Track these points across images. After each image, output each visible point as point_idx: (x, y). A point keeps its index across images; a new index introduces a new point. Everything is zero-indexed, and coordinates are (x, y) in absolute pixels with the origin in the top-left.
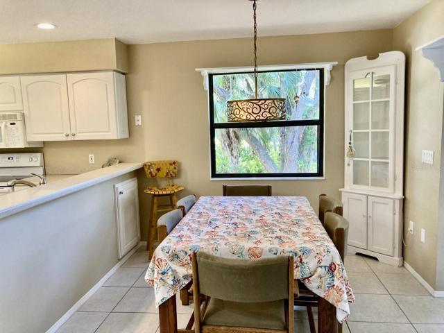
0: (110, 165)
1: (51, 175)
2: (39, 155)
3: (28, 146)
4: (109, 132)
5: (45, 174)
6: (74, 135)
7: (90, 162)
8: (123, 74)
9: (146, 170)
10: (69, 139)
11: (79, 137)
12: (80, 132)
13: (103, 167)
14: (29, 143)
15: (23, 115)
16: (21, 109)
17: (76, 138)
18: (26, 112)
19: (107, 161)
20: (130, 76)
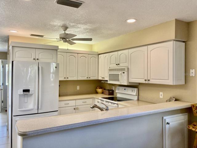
0: (170, 101)
1: (141, 101)
2: (136, 89)
3: (129, 84)
4: (168, 80)
5: (138, 100)
6: (149, 80)
7: (160, 97)
8: (184, 42)
9: (194, 109)
10: (147, 82)
11: (152, 82)
12: (152, 79)
13: (167, 101)
14: (130, 83)
15: (128, 69)
16: (128, 65)
17: (150, 82)
18: (129, 67)
19: (169, 98)
20: (188, 43)
